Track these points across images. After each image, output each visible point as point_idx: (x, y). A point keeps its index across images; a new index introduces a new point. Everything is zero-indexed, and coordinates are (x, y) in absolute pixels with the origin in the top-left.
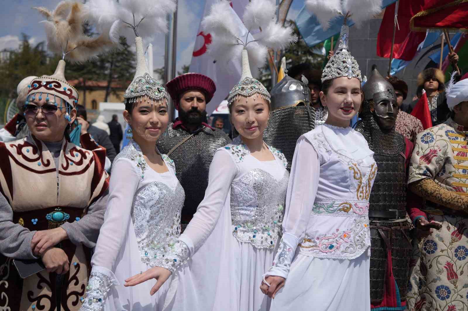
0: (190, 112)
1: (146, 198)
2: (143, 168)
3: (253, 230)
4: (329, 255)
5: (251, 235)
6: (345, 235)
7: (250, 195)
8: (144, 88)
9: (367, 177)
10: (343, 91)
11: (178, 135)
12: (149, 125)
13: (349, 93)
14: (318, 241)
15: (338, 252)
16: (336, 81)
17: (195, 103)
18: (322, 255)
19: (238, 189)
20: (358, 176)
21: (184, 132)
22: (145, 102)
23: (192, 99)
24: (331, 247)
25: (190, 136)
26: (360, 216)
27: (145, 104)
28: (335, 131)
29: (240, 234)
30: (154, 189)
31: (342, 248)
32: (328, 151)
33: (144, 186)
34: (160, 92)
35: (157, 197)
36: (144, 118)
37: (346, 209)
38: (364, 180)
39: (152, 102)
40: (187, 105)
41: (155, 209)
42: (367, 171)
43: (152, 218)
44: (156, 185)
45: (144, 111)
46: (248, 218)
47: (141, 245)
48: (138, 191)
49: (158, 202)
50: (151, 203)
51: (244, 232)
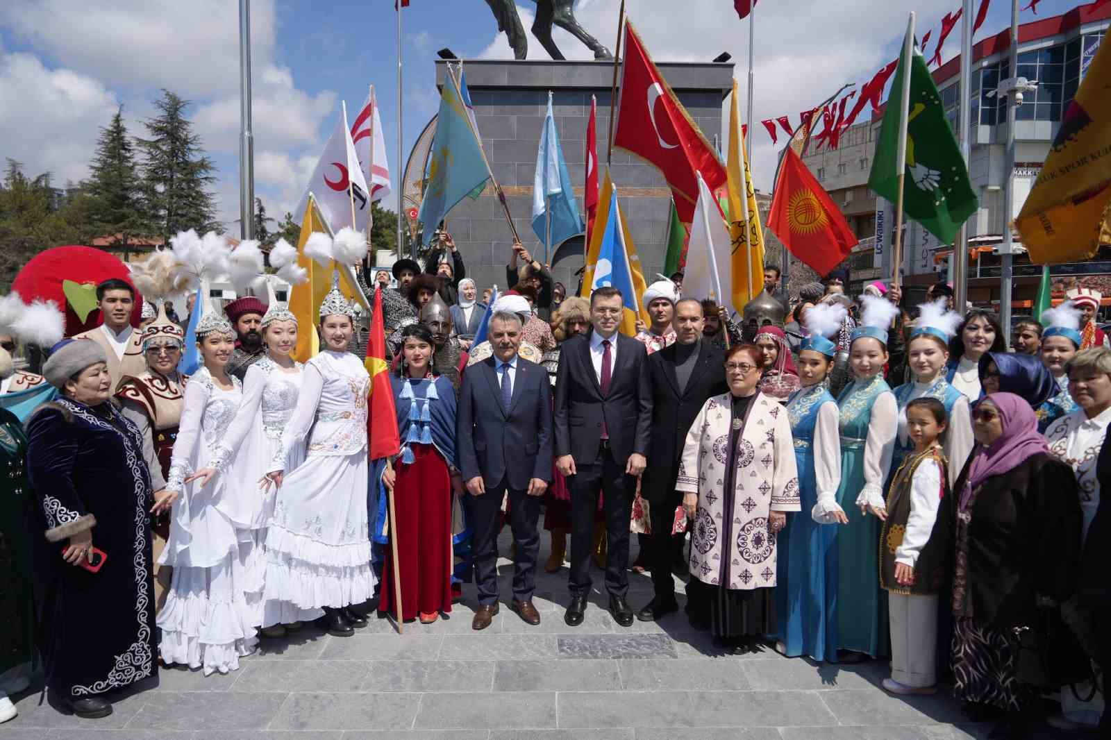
0: (248, 334)
1: (214, 411)
2: (211, 389)
3: (280, 429)
4: (335, 453)
5: (279, 432)
6: (347, 437)
7: (278, 401)
8: (213, 323)
9: (362, 390)
10: (333, 326)
11: (239, 356)
12: (219, 353)
13: (338, 328)
14: (325, 444)
15: (342, 450)
16: (327, 318)
17: (253, 325)
18: (330, 454)
19: (266, 397)
20: (355, 390)
21: (245, 353)
22: (215, 335)
23: (250, 321)
24: (336, 447)
25: (250, 357)
26: (359, 421)
27: (215, 337)
28: (333, 355)
29: (268, 431)
30: (220, 404)
31: (344, 447)
32: (330, 372)
33: (212, 403)
34: (226, 326)
35: (222, 411)
36: (214, 347)
37: (346, 415)
38: (361, 393)
39: (221, 335)
40: (245, 328)
41: (221, 420)
42: (363, 387)
43: (218, 427)
44: (222, 401)
45: (214, 342)
46: (276, 419)
47: (211, 448)
48: (208, 405)
49: (224, 414)
50: (218, 415)
51: (273, 430)
